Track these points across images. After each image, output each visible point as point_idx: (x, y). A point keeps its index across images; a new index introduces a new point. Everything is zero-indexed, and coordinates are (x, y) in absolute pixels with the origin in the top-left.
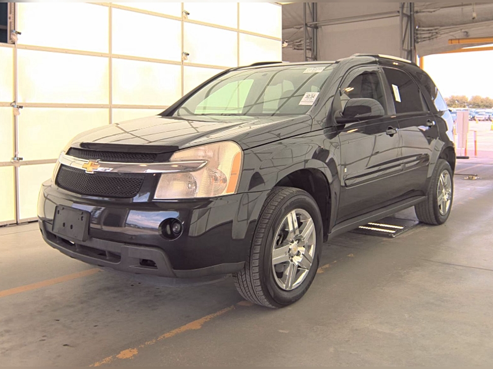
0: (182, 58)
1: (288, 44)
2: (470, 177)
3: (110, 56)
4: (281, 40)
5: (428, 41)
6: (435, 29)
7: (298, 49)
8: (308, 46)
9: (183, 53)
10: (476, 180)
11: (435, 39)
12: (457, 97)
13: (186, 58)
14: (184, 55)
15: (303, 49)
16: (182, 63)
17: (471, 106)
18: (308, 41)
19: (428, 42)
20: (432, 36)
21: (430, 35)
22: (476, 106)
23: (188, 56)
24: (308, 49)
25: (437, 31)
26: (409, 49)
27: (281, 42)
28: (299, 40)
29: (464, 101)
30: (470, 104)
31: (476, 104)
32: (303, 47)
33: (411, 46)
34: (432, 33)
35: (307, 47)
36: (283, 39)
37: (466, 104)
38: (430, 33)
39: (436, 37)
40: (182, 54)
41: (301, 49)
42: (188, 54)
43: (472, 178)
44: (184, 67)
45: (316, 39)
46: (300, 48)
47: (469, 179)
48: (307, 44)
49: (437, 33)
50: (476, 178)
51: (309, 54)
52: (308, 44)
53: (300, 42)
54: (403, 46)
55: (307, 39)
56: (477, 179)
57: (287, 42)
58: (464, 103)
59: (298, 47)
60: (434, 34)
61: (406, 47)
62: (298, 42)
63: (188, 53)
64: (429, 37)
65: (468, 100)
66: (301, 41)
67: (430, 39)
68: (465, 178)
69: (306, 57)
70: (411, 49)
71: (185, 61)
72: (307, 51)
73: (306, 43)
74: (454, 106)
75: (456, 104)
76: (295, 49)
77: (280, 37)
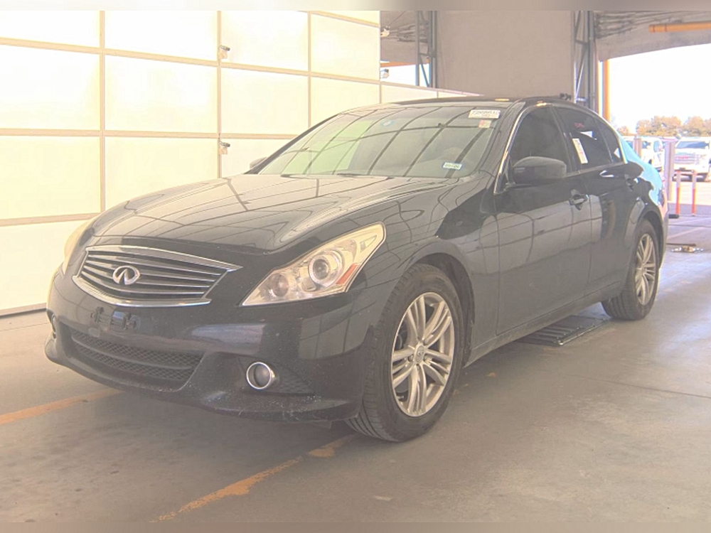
0: (218, 56)
1: (390, 33)
2: (686, 248)
3: (102, 52)
4: (380, 26)
5: (617, 35)
6: (628, 17)
7: (405, 41)
8: (422, 35)
9: (220, 47)
10: (693, 252)
11: (627, 33)
12: (663, 119)
13: (224, 55)
14: (221, 50)
15: (414, 41)
16: (218, 64)
17: (685, 132)
18: (422, 27)
19: (615, 36)
20: (623, 27)
21: (620, 25)
22: (695, 132)
23: (228, 52)
24: (422, 41)
25: (630, 19)
26: (586, 41)
27: (378, 30)
28: (409, 26)
29: (675, 125)
30: (685, 130)
31: (693, 131)
32: (415, 38)
33: (589, 36)
34: (623, 22)
35: (421, 38)
36: (381, 24)
37: (677, 130)
38: (619, 22)
39: (630, 29)
40: (218, 48)
41: (411, 41)
42: (228, 49)
43: (688, 249)
44: (222, 69)
45: (436, 24)
46: (409, 39)
47: (683, 251)
48: (420, 33)
49: (631, 22)
50: (694, 249)
51: (424, 50)
52: (423, 32)
53: (409, 29)
54: (575, 36)
55: (421, 25)
56: (696, 251)
57: (388, 29)
58: (675, 127)
59: (406, 38)
60: (626, 24)
61: (580, 38)
62: (406, 30)
63: (229, 47)
64: (619, 29)
65: (682, 124)
66: (411, 26)
67: (619, 33)
68: (677, 250)
69: (419, 54)
70: (589, 41)
71: (223, 60)
72: (421, 43)
73: (419, 31)
74: (658, 133)
75: (661, 130)
76: (401, 40)
77: (377, 20)
